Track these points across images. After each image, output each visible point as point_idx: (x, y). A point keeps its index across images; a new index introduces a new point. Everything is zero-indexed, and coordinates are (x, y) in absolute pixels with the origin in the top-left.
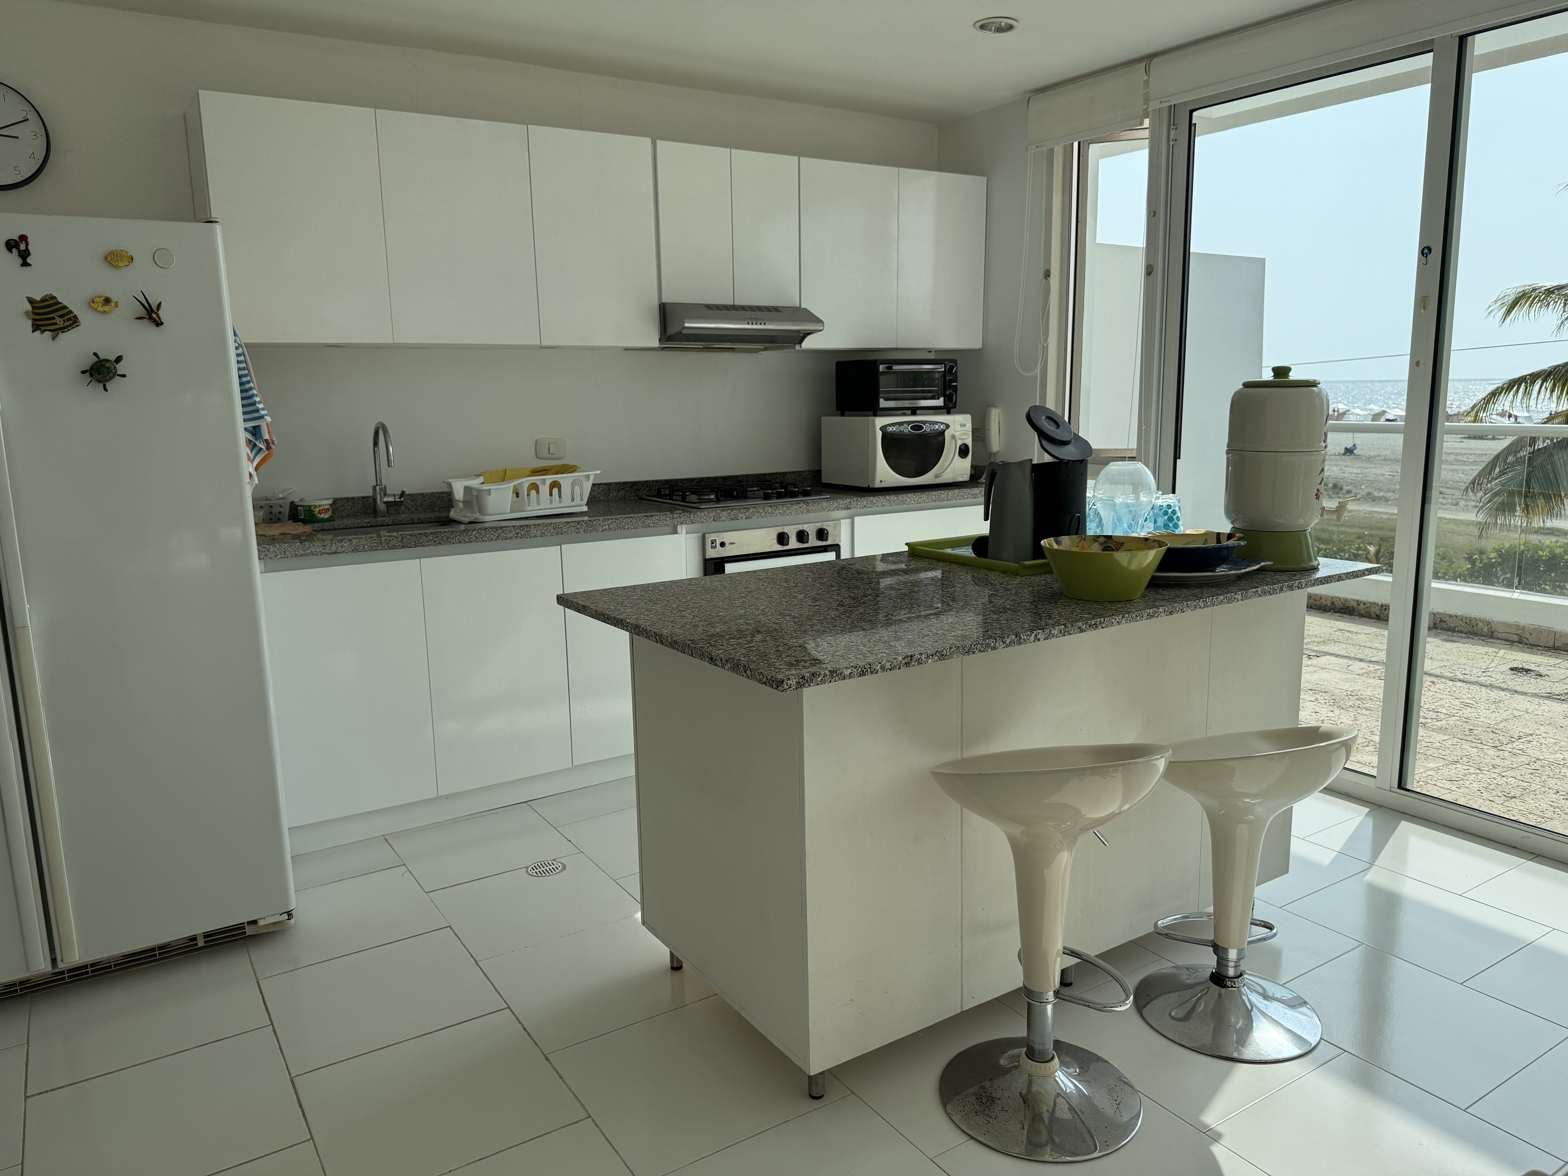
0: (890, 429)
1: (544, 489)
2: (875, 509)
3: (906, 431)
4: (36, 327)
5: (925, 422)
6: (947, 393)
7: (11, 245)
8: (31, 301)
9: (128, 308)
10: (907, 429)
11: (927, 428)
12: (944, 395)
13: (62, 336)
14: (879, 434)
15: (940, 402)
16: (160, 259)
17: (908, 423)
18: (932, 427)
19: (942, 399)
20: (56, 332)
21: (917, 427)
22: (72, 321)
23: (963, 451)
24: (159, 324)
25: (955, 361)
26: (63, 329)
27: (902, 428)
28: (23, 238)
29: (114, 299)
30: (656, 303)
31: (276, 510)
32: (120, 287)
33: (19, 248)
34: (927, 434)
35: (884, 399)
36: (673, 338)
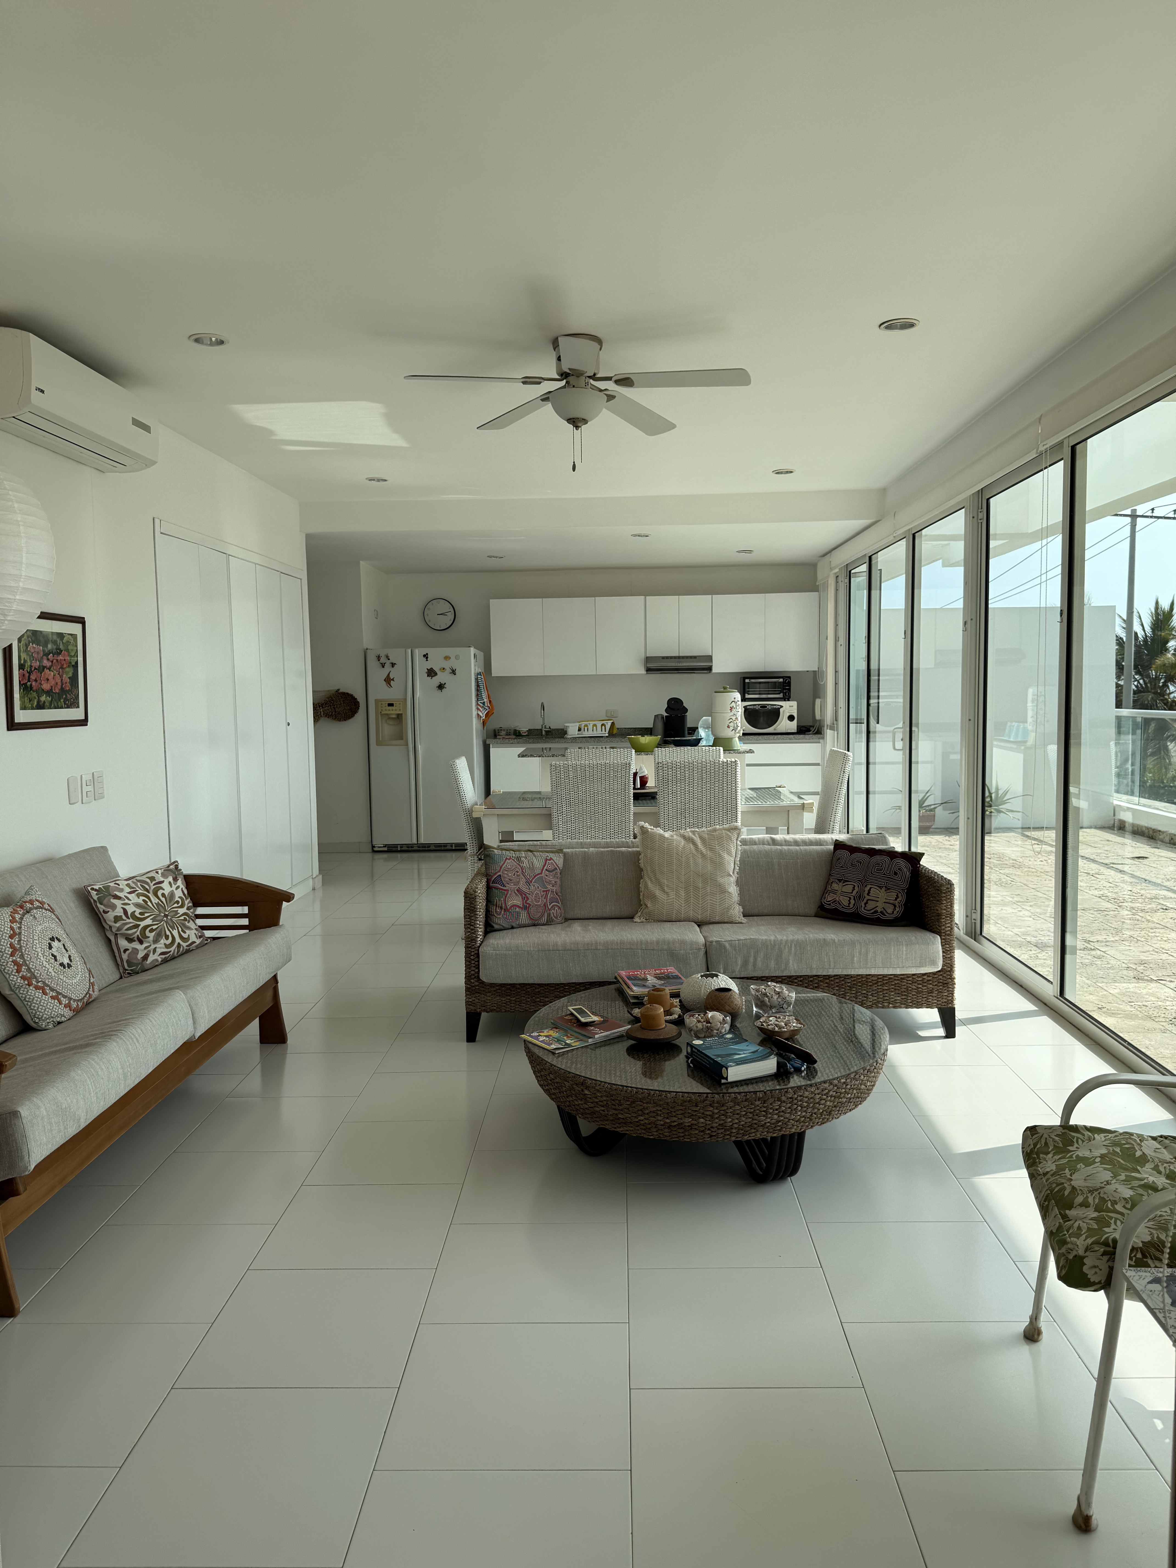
0: (748, 707)
1: (590, 727)
3: (757, 708)
4: (428, 676)
5: (768, 705)
6: (785, 691)
7: (424, 656)
8: (427, 669)
9: (449, 670)
10: (758, 708)
11: (769, 707)
12: (783, 693)
13: (433, 678)
15: (781, 695)
16: (457, 657)
17: (759, 705)
18: (772, 707)
19: (782, 694)
20: (432, 676)
21: (764, 706)
22: (436, 674)
23: (791, 718)
24: (455, 674)
25: (790, 677)
26: (434, 676)
27: (755, 707)
28: (427, 654)
29: (445, 668)
30: (643, 656)
31: (509, 731)
32: (447, 665)
33: (426, 656)
34: (770, 710)
35: (749, 694)
36: (648, 670)
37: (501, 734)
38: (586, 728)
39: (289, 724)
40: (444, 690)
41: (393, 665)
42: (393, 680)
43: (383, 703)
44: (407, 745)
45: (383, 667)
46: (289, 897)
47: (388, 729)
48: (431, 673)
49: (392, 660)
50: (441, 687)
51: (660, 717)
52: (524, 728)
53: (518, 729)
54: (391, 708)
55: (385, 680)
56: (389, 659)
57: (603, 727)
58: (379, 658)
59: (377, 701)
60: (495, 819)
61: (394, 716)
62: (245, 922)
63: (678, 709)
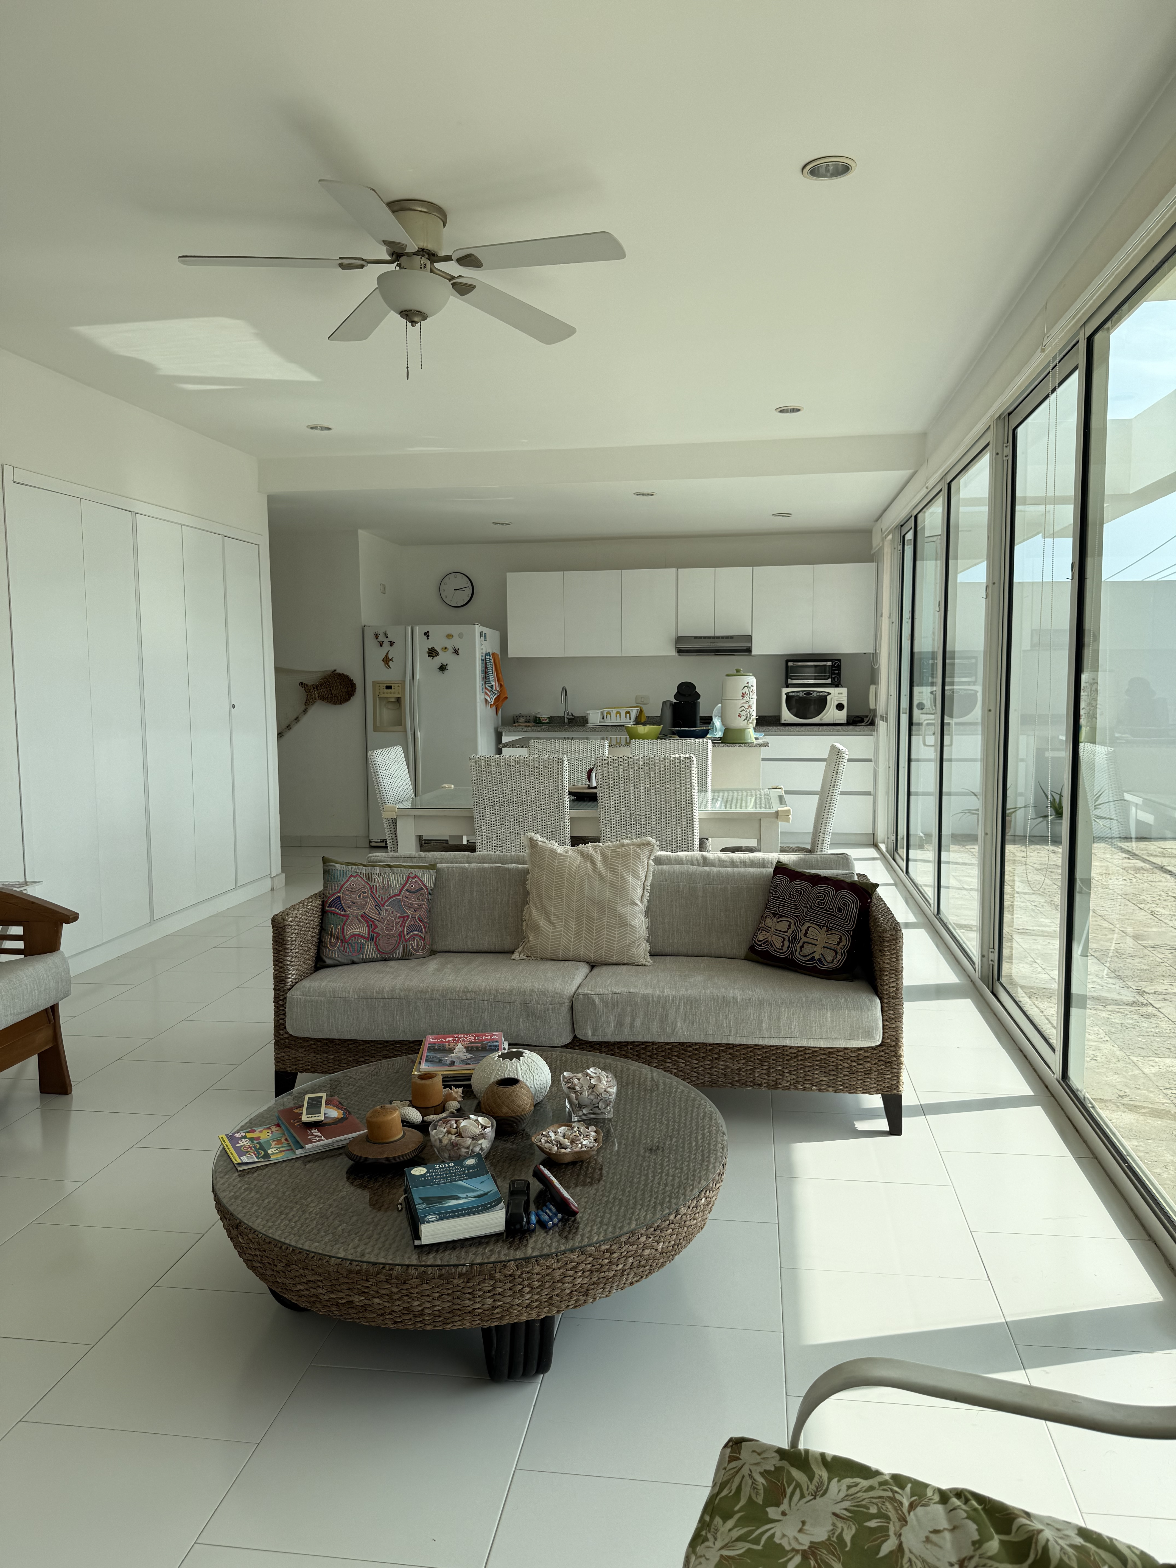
0: (791, 694)
1: (614, 715)
2: (770, 733)
3: (801, 695)
4: (429, 656)
5: (814, 691)
6: (833, 676)
7: (425, 634)
8: (429, 649)
9: (451, 650)
10: (803, 695)
11: (815, 694)
12: (832, 678)
13: (435, 658)
14: (784, 697)
15: (829, 681)
16: (461, 636)
17: (803, 691)
18: (818, 694)
19: (830, 680)
20: (434, 657)
21: (808, 693)
22: (437, 654)
23: (840, 707)
24: (458, 654)
25: (840, 660)
26: (435, 656)
27: (798, 694)
28: (428, 632)
29: (447, 647)
30: (674, 636)
31: (528, 718)
32: (449, 644)
33: (427, 634)
34: (816, 697)
35: (792, 679)
36: (680, 651)
37: (520, 721)
38: (609, 715)
39: (234, 706)
40: (446, 672)
41: (392, 643)
42: (391, 660)
43: (380, 685)
44: (406, 732)
45: (381, 646)
46: (71, 917)
47: (387, 714)
48: (432, 653)
49: (391, 639)
50: (442, 668)
51: (668, 704)
52: (545, 715)
53: (538, 716)
54: (389, 691)
55: (383, 660)
56: (387, 637)
57: (628, 715)
58: (377, 635)
59: (374, 683)
60: (411, 821)
61: (393, 700)
62: (20, 945)
63: (690, 695)
